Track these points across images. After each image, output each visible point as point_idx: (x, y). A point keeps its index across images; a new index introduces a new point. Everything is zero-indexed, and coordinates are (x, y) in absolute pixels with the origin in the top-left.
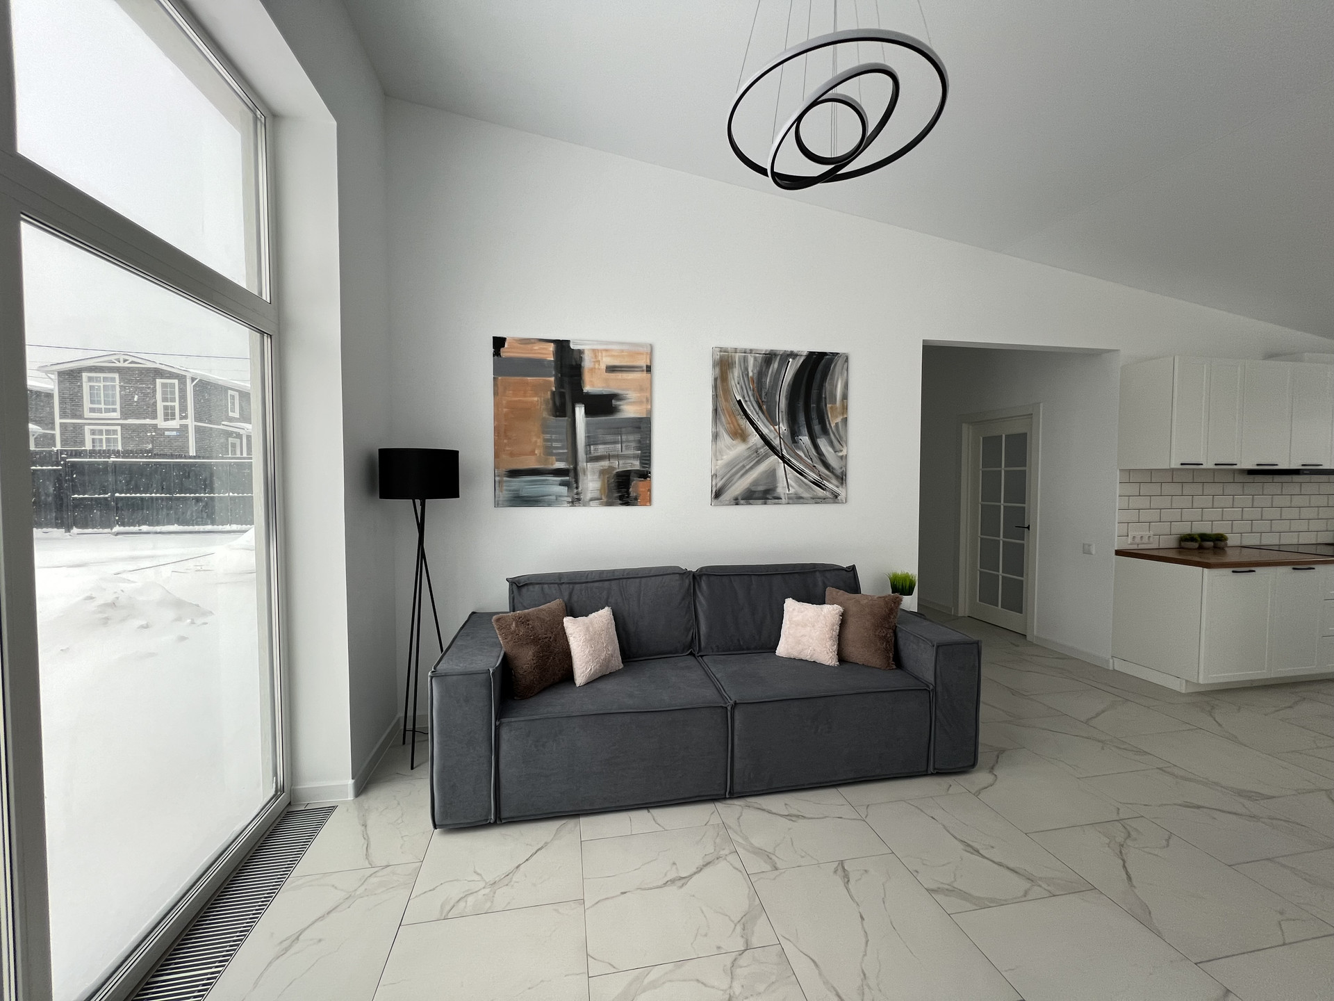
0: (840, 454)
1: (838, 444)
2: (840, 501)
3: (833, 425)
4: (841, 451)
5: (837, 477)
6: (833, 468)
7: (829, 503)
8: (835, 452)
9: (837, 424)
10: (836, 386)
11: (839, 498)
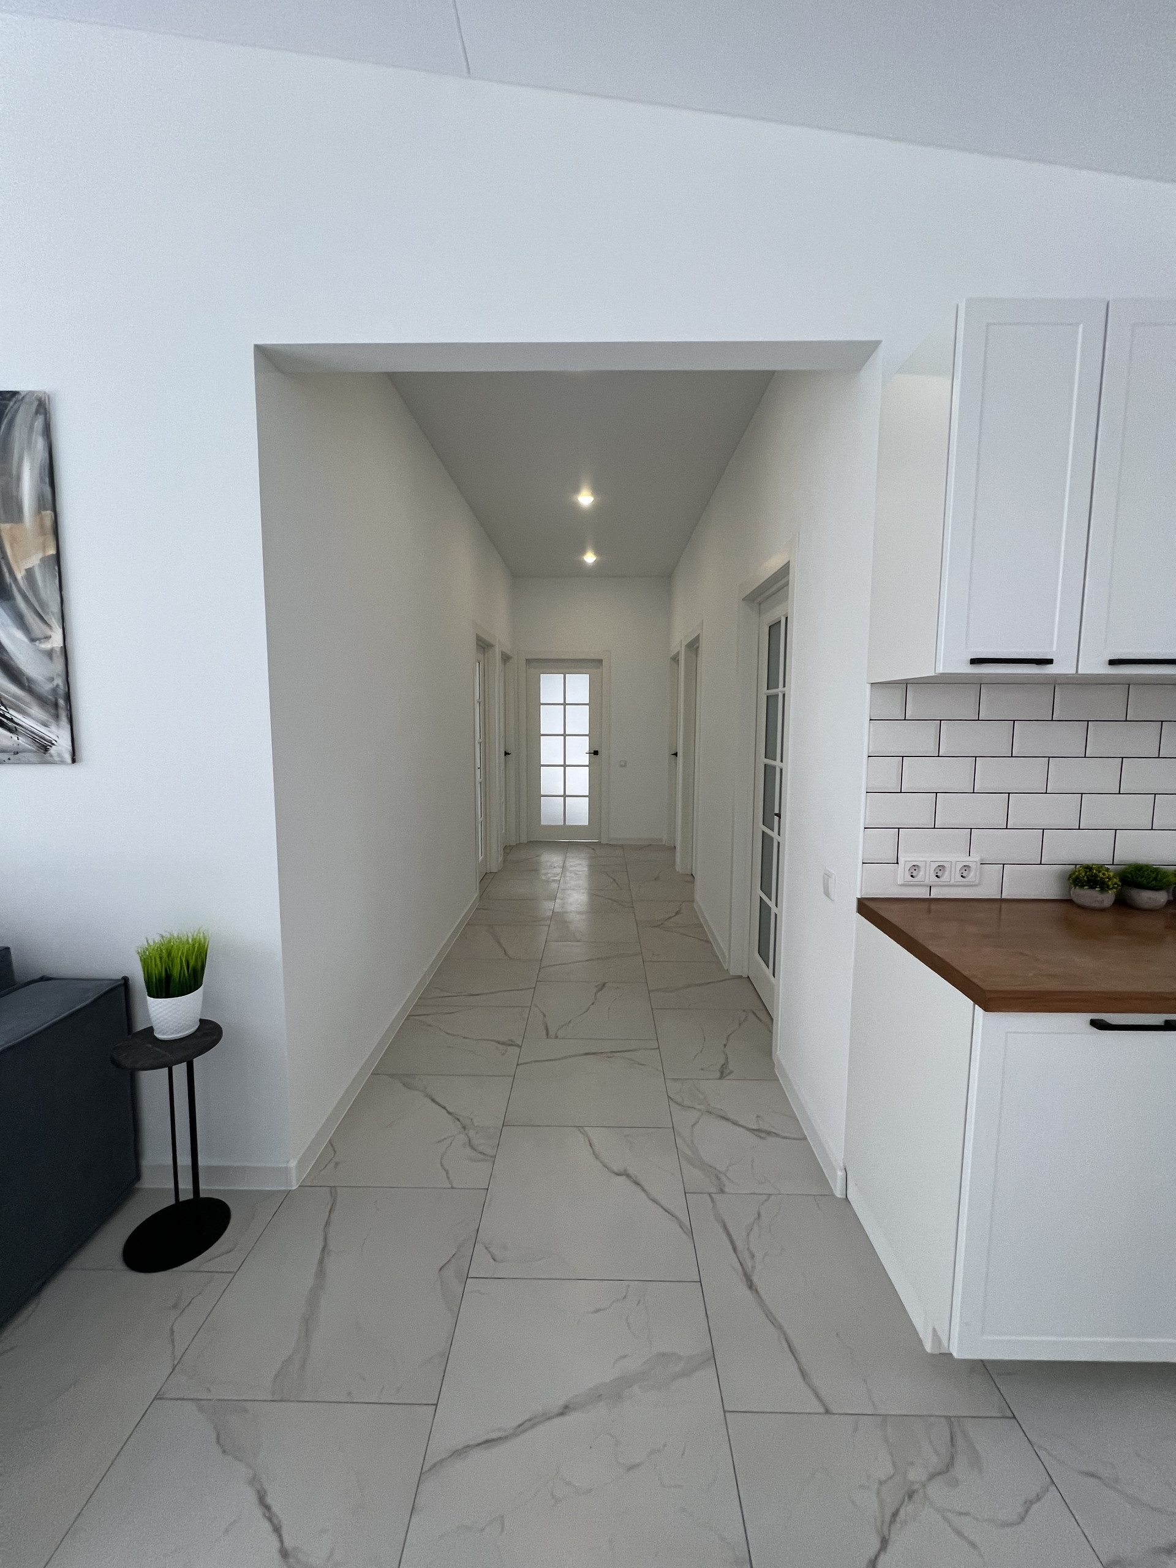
0: (46, 646)
1: (37, 619)
2: (56, 759)
3: (20, 575)
4: (48, 638)
5: (41, 700)
6: (29, 679)
7: (29, 763)
8: (33, 640)
9: (30, 573)
10: (19, 478)
11: (53, 750)
